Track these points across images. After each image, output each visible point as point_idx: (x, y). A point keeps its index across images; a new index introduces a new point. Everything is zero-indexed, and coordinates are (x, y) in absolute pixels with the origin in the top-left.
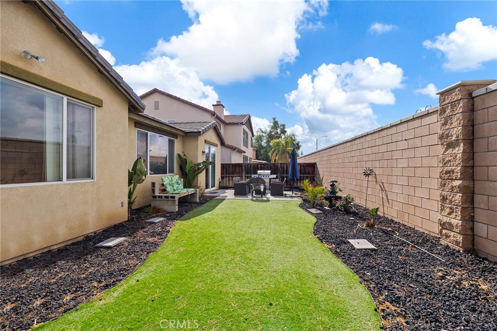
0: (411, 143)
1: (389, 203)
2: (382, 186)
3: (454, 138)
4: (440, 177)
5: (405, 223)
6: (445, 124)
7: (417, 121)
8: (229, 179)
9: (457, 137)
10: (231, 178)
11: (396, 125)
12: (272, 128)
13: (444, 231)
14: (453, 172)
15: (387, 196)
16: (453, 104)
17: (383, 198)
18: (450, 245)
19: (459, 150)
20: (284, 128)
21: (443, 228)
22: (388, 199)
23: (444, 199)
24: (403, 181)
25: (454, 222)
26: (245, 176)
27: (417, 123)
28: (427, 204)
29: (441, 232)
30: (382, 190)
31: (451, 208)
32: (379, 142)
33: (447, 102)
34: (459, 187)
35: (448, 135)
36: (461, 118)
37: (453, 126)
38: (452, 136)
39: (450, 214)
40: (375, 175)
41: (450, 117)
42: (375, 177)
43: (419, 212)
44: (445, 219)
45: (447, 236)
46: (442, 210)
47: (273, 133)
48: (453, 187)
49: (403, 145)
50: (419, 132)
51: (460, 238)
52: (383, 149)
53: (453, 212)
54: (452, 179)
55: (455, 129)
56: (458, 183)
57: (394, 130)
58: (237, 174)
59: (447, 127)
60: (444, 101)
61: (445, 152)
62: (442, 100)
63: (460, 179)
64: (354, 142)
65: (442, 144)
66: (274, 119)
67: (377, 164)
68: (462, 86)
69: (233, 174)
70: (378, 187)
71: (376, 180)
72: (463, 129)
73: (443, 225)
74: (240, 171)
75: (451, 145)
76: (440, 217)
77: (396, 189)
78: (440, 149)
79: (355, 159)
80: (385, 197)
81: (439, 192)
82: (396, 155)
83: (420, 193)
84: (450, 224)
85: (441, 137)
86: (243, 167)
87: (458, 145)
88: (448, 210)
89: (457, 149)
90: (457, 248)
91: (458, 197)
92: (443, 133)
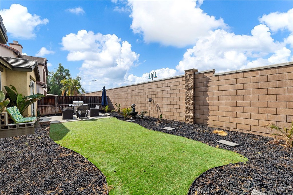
0: (172, 88)
1: (161, 113)
2: (157, 106)
3: (190, 87)
4: (185, 101)
5: (169, 119)
6: (187, 82)
7: (174, 79)
8: (42, 109)
9: (191, 87)
10: (43, 108)
11: (165, 80)
12: (58, 71)
13: (187, 119)
14: (190, 98)
15: (160, 110)
16: (190, 76)
17: (158, 111)
18: (189, 123)
19: (192, 91)
20: (68, 72)
21: (186, 118)
22: (160, 111)
23: (187, 108)
24: (168, 103)
25: (191, 115)
26: (58, 106)
27: (174, 80)
28: (178, 111)
29: (186, 119)
30: (157, 107)
31: (189, 111)
32: (155, 86)
33: (188, 74)
34: (192, 103)
35: (188, 86)
36: (193, 80)
37: (190, 83)
38: (189, 86)
39: (189, 113)
40: (153, 101)
41: (189, 80)
42: (153, 102)
43: (175, 114)
44: (187, 115)
45: (188, 120)
46: (186, 112)
47: (59, 75)
48: (190, 103)
49: (168, 88)
50: (175, 84)
51: (192, 120)
52: (158, 89)
53: (190, 112)
54: (190, 101)
55: (191, 84)
56: (192, 102)
57: (163, 82)
58: (50, 104)
59: (188, 83)
60: (187, 74)
61: (187, 92)
62: (186, 73)
63: (192, 101)
64: (139, 86)
65: (186, 89)
66: (60, 65)
67: (154, 96)
68: (193, 70)
69: (46, 104)
70: (155, 106)
71: (154, 103)
72: (193, 84)
73: (187, 117)
74: (53, 102)
75: (189, 89)
76: (185, 114)
77: (164, 106)
78: (185, 91)
79: (140, 94)
80: (159, 110)
81: (185, 106)
82: (164, 92)
83: (175, 107)
84: (189, 116)
85: (186, 86)
86: (56, 99)
87: (192, 90)
88: (188, 111)
89: (191, 91)
90: (191, 123)
91: (192, 107)
92: (186, 85)
